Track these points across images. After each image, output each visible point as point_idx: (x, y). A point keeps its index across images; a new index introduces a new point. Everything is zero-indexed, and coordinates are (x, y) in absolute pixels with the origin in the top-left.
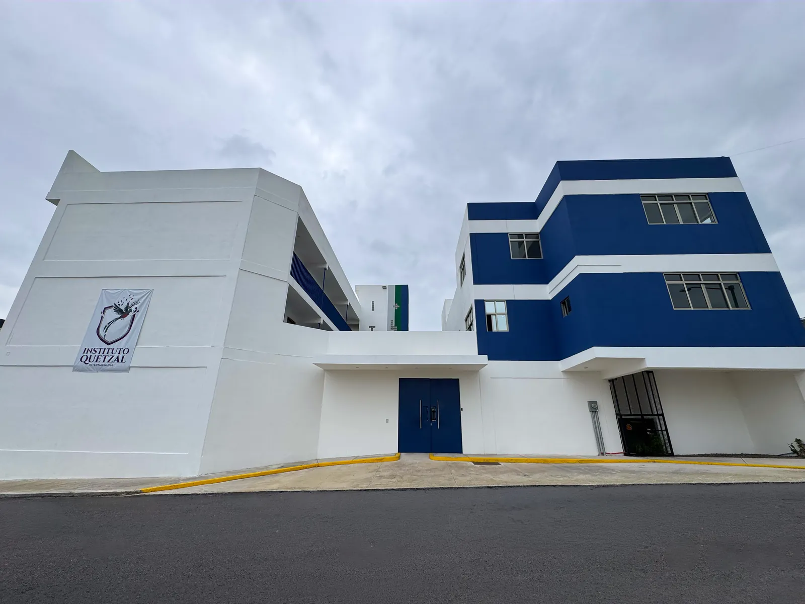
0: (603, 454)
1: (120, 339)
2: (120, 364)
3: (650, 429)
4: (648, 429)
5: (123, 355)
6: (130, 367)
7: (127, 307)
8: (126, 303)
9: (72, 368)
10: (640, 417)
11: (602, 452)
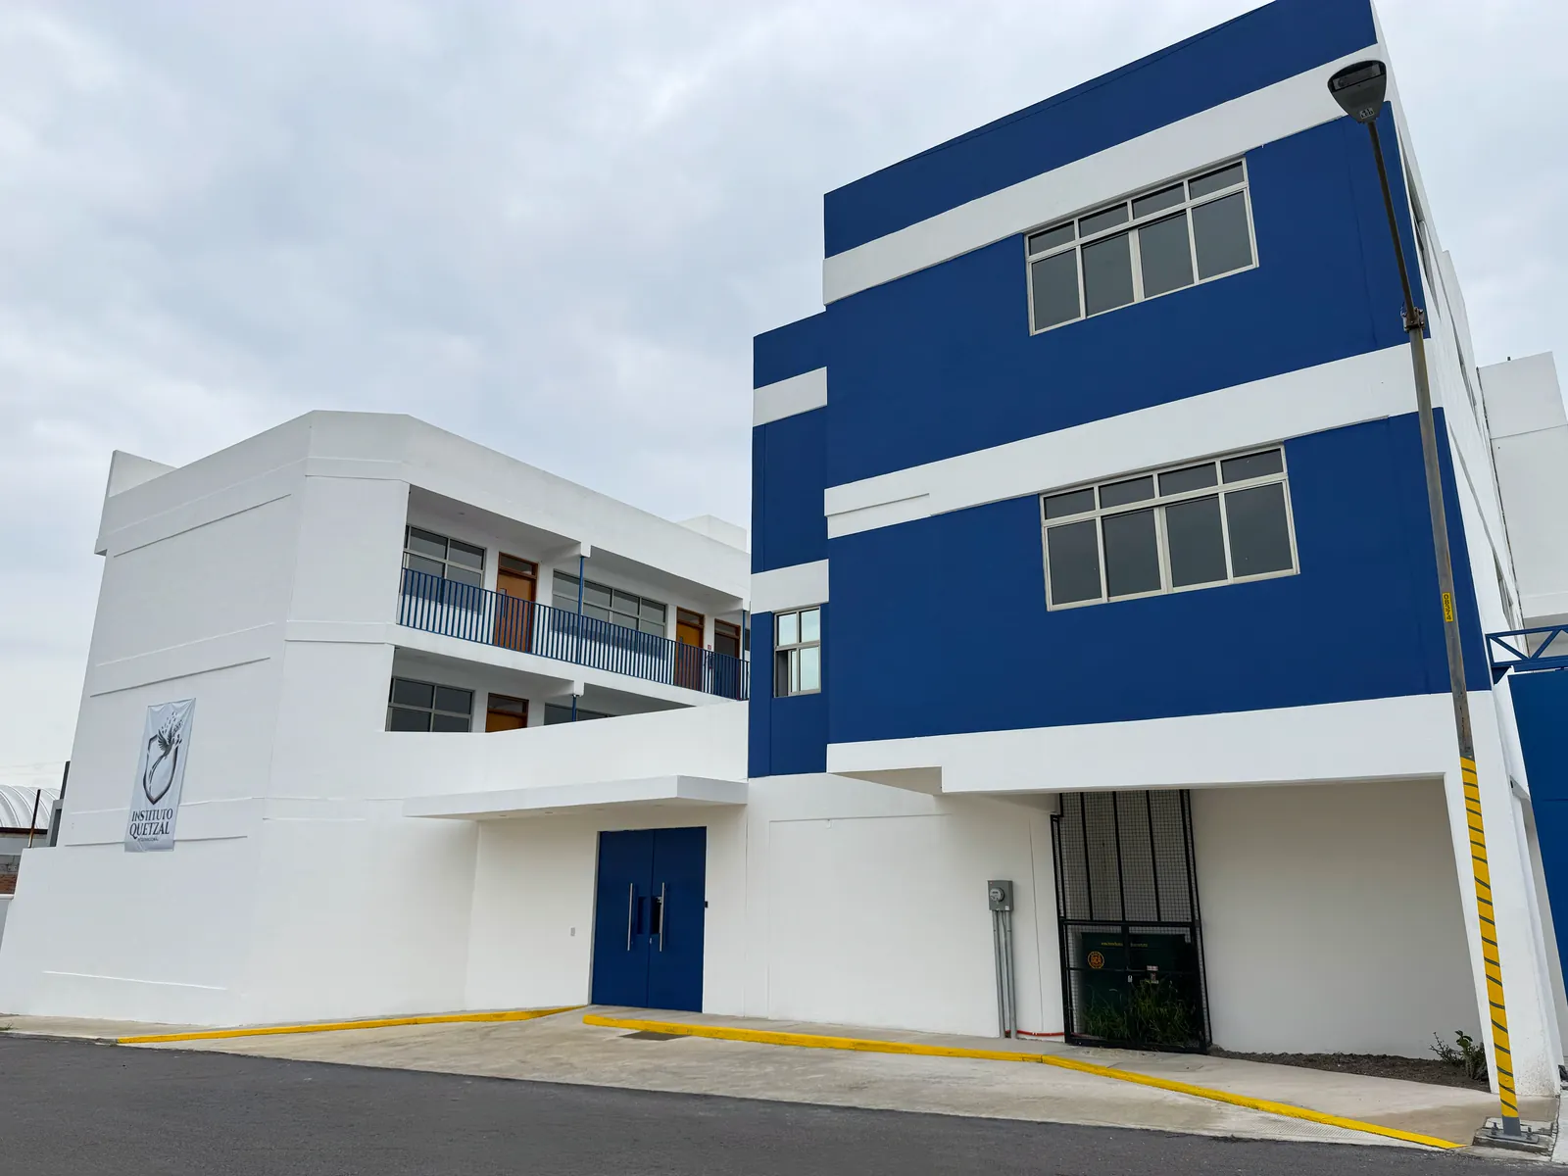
0: (1008, 1035)
1: (163, 794)
2: (165, 835)
3: (1155, 968)
4: (1150, 968)
5: (166, 820)
6: (174, 841)
7: (170, 737)
8: (168, 730)
9: (123, 847)
10: (1118, 929)
11: (1007, 1029)
